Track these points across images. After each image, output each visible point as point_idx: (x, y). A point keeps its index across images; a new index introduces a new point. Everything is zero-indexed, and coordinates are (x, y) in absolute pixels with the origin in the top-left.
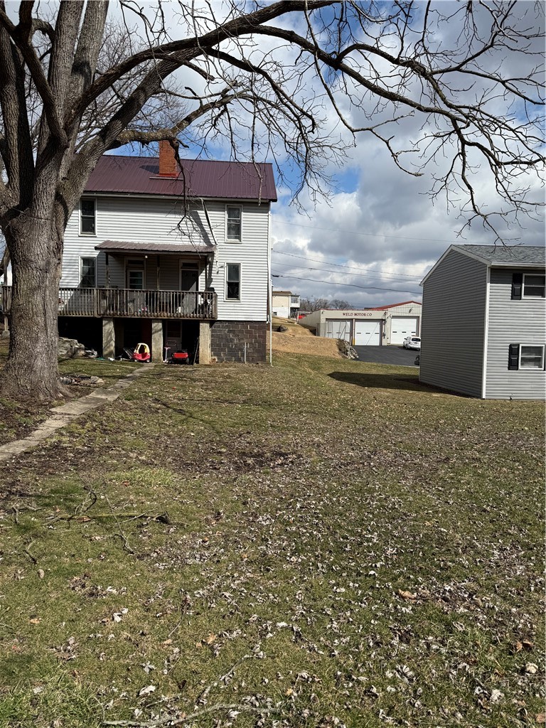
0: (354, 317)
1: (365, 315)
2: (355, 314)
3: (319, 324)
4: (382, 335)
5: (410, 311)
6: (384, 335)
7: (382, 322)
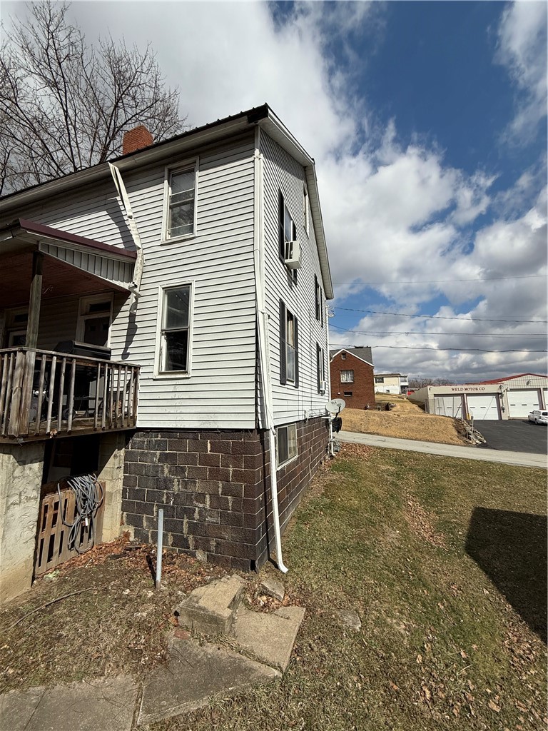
0: (464, 392)
1: (477, 389)
2: (466, 389)
3: (427, 400)
4: (501, 409)
5: (528, 383)
6: (503, 409)
7: (498, 395)
